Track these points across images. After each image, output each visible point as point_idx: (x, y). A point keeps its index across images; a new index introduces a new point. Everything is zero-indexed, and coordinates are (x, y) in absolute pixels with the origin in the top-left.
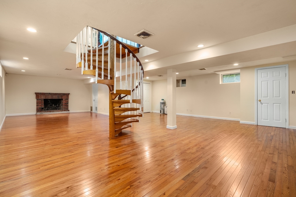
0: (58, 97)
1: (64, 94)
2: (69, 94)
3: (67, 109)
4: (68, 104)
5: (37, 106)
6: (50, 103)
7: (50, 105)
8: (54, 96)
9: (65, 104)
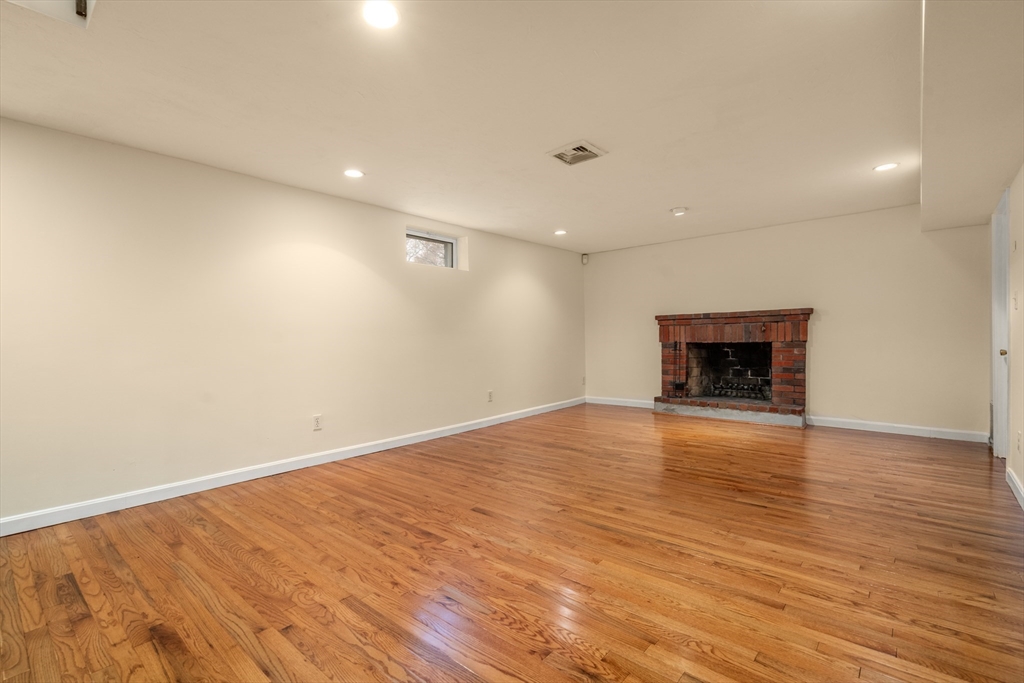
0: (748, 332)
1: (778, 317)
2: (807, 313)
3: (796, 402)
4: (802, 370)
5: (665, 372)
6: (732, 364)
7: (733, 374)
8: (728, 328)
9: (786, 370)
